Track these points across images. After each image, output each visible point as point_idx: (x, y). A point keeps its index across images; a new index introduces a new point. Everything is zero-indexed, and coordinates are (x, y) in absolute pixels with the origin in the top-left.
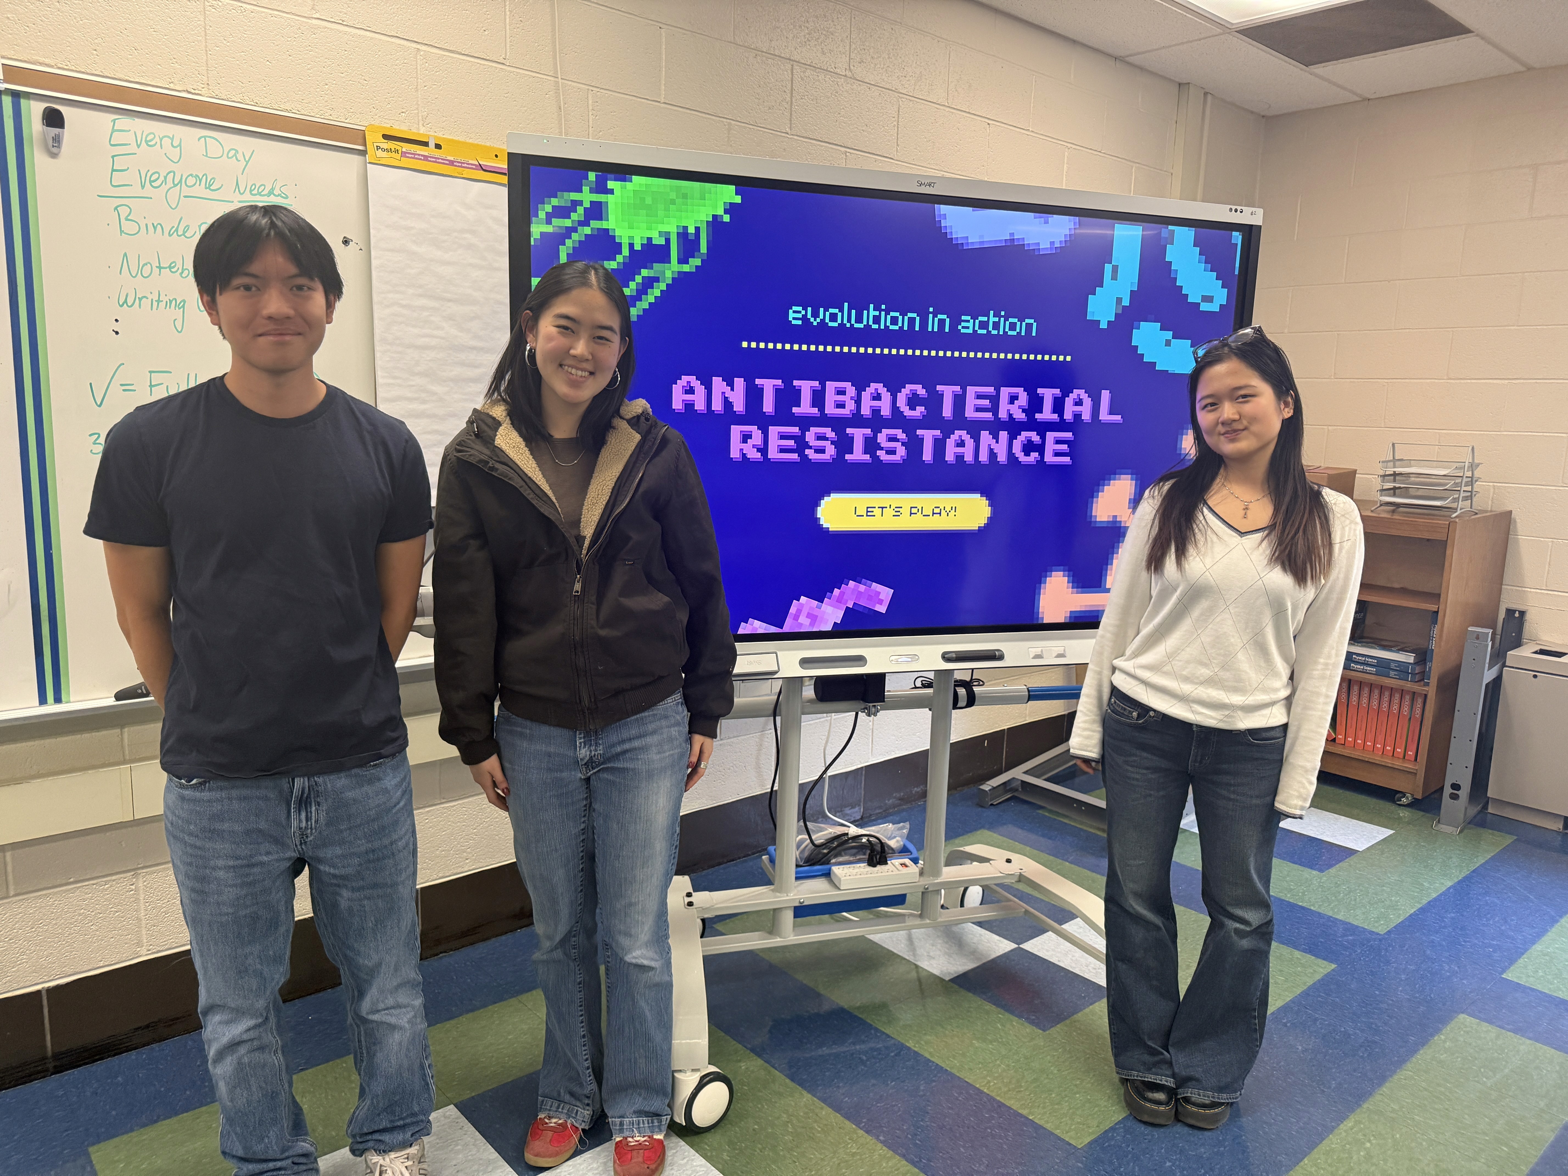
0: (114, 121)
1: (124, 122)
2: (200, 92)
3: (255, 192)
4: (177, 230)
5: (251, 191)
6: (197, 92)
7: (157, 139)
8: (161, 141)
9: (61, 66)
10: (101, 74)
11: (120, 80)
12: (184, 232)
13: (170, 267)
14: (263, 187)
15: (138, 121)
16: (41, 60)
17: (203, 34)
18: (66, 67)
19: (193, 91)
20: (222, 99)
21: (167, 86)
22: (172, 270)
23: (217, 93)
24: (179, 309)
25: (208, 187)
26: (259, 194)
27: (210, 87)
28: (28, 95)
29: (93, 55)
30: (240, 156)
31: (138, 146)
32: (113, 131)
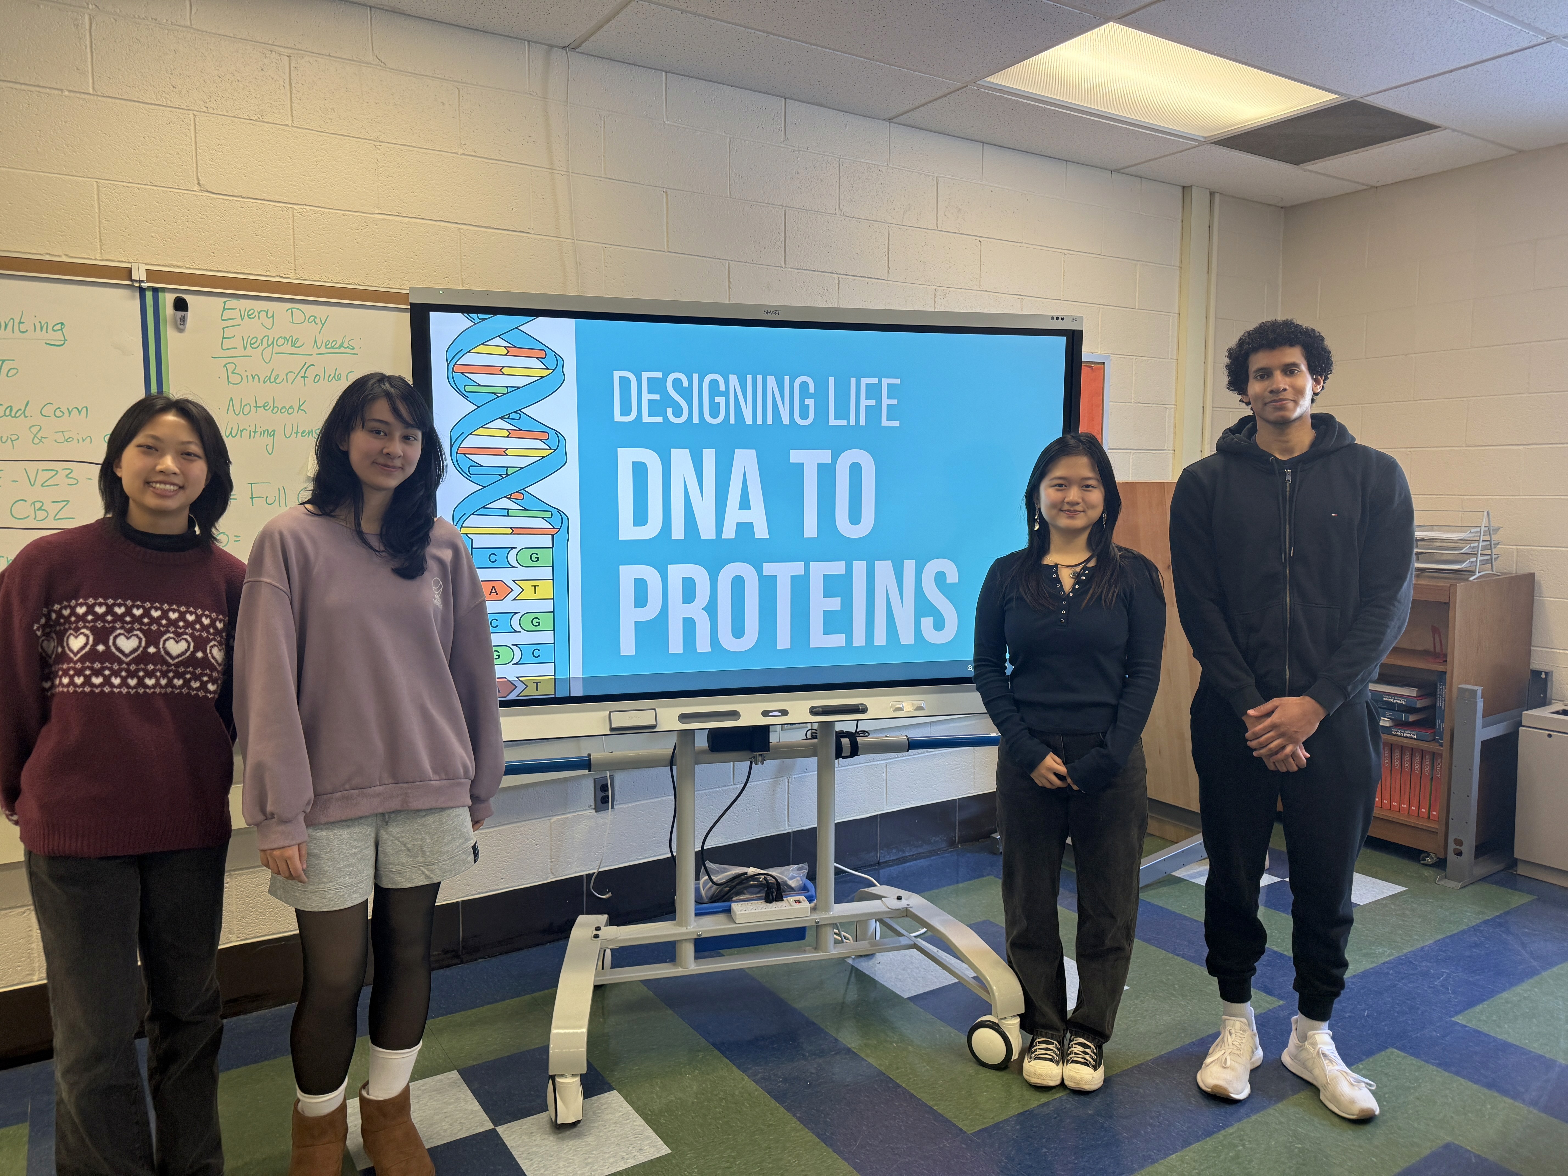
0: (225, 302)
1: (232, 303)
2: (289, 276)
3: (329, 346)
4: (269, 378)
5: (326, 345)
6: (287, 276)
7: (256, 313)
8: (259, 313)
9: (188, 266)
10: (216, 269)
11: (230, 272)
12: (275, 380)
13: (264, 406)
14: (335, 342)
15: (242, 301)
16: (175, 263)
17: (292, 233)
18: (192, 267)
19: (284, 276)
20: (306, 280)
21: (265, 274)
22: (266, 408)
23: (301, 275)
24: (270, 437)
25: (293, 345)
26: (332, 347)
27: (297, 272)
28: (164, 290)
29: (211, 256)
30: (318, 321)
31: (242, 319)
32: (224, 309)
